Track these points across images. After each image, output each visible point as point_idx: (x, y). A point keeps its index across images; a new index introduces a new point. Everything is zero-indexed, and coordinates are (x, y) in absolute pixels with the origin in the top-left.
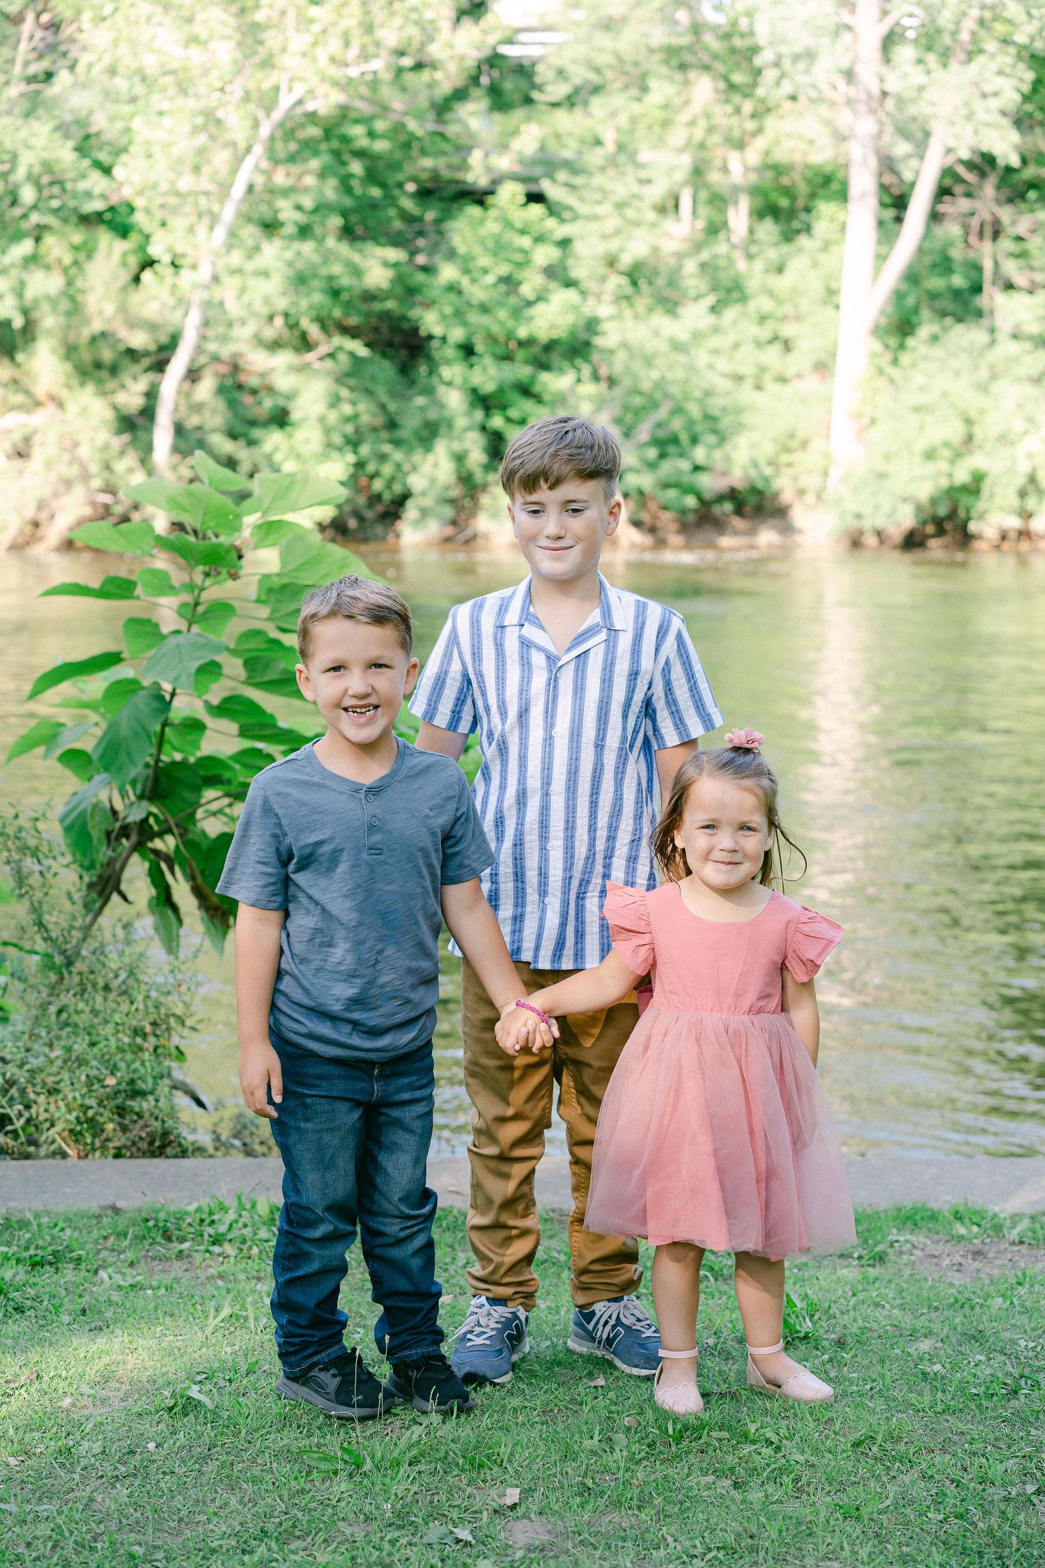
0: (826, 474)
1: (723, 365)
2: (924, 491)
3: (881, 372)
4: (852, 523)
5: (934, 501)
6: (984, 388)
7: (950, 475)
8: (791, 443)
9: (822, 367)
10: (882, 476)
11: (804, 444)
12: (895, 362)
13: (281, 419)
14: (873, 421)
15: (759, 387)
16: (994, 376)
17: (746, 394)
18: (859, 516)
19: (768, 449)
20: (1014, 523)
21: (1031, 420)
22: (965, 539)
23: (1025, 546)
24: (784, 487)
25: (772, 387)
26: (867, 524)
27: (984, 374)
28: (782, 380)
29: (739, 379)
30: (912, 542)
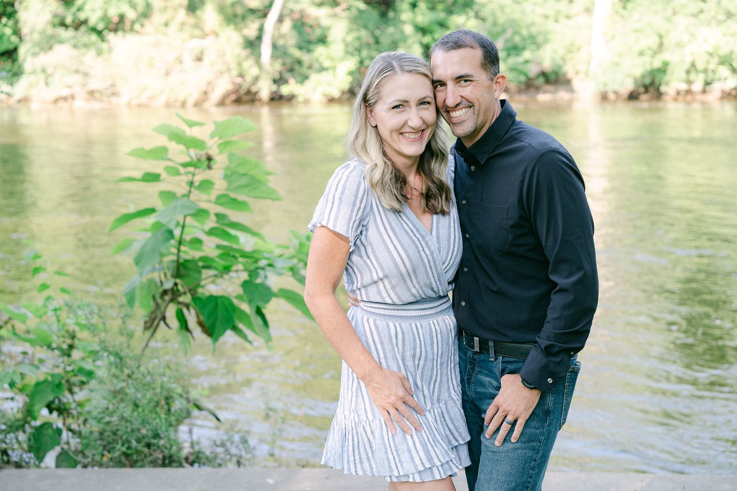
0: (589, 64)
1: (539, 11)
2: (638, 72)
3: (617, 13)
4: (602, 88)
5: (643, 77)
6: (669, 20)
7: (651, 64)
8: (572, 49)
9: (588, 11)
10: (617, 64)
11: (579, 49)
12: (624, 8)
13: (323, 40)
14: (613, 37)
15: (557, 21)
16: (675, 13)
17: (550, 25)
18: (605, 85)
19: (561, 51)
20: (683, 87)
21: (692, 35)
22: (659, 95)
23: (689, 97)
24: (569, 70)
25: (563, 21)
26: (610, 88)
27: (670, 12)
28: (568, 17)
29: (546, 17)
30: (633, 97)
